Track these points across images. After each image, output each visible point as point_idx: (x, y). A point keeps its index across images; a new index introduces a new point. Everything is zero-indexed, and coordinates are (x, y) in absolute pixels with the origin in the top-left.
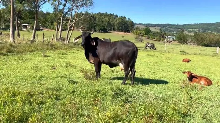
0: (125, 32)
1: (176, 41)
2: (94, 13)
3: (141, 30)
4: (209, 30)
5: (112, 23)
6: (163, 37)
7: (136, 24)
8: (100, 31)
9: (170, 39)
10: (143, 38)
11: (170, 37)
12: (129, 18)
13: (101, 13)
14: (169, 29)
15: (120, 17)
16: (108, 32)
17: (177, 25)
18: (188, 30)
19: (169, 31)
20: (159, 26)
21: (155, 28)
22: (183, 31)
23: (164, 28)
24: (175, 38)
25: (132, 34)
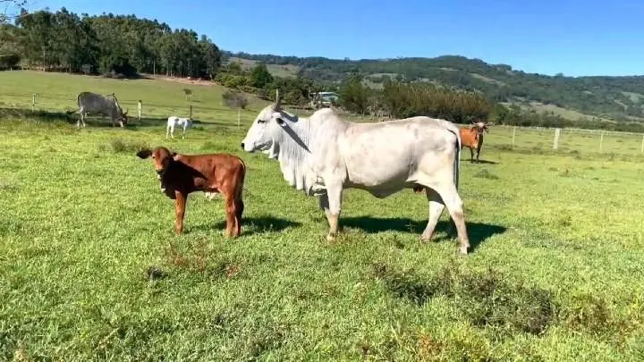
0: (195, 77)
1: (339, 106)
2: (90, 15)
3: (244, 74)
4: (422, 77)
5: (150, 48)
6: (305, 93)
7: (231, 55)
8: (113, 72)
9: (323, 100)
10: (249, 97)
11: (324, 95)
12: (204, 37)
13: (115, 15)
14: (325, 71)
15: (177, 30)
16: (138, 77)
17: (345, 61)
18: (371, 76)
19: (324, 79)
20: (295, 65)
21: (286, 69)
22: (359, 79)
23: (310, 70)
24: (336, 98)
25: (214, 84)
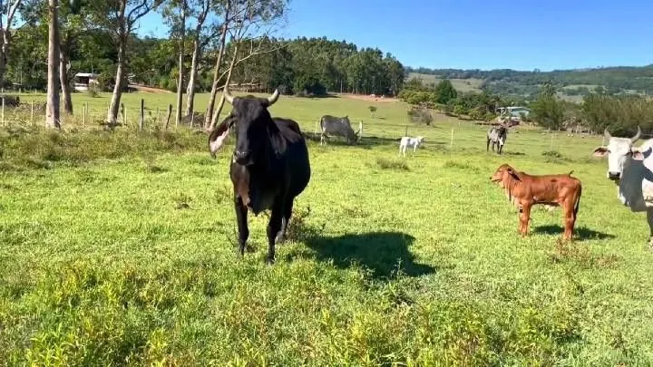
0: (378, 94)
1: (529, 121)
2: (286, 40)
3: (426, 90)
4: (629, 88)
5: (338, 68)
6: (492, 108)
7: (411, 70)
8: (305, 92)
9: (512, 116)
10: (432, 112)
11: (513, 110)
12: (389, 55)
13: (308, 39)
14: (511, 83)
15: (363, 50)
16: (325, 95)
17: (534, 73)
18: (565, 88)
19: (510, 92)
20: (478, 78)
21: (469, 83)
22: (552, 91)
23: (494, 83)
24: (527, 113)
25: (398, 100)
